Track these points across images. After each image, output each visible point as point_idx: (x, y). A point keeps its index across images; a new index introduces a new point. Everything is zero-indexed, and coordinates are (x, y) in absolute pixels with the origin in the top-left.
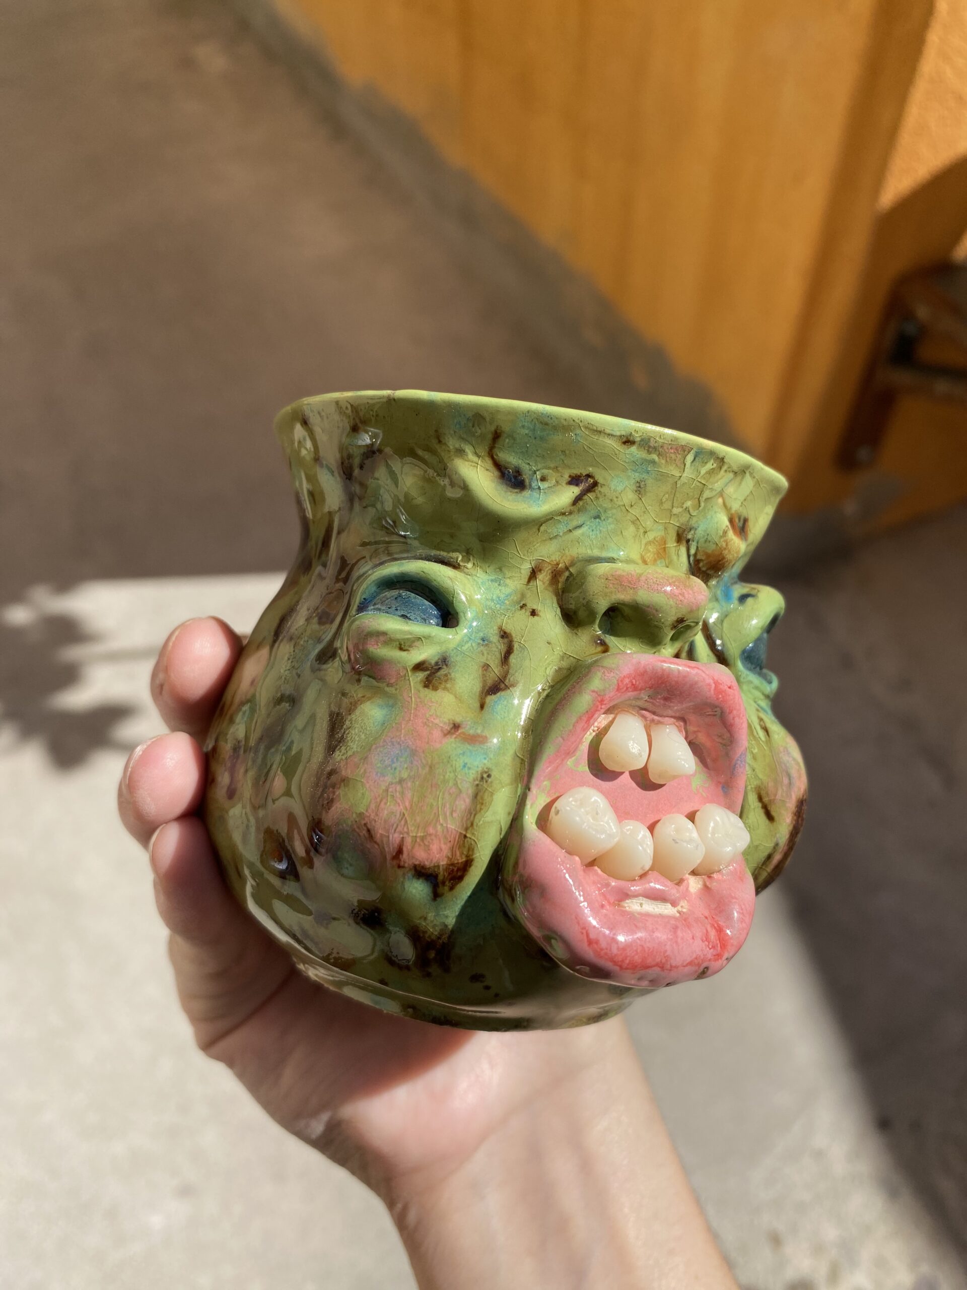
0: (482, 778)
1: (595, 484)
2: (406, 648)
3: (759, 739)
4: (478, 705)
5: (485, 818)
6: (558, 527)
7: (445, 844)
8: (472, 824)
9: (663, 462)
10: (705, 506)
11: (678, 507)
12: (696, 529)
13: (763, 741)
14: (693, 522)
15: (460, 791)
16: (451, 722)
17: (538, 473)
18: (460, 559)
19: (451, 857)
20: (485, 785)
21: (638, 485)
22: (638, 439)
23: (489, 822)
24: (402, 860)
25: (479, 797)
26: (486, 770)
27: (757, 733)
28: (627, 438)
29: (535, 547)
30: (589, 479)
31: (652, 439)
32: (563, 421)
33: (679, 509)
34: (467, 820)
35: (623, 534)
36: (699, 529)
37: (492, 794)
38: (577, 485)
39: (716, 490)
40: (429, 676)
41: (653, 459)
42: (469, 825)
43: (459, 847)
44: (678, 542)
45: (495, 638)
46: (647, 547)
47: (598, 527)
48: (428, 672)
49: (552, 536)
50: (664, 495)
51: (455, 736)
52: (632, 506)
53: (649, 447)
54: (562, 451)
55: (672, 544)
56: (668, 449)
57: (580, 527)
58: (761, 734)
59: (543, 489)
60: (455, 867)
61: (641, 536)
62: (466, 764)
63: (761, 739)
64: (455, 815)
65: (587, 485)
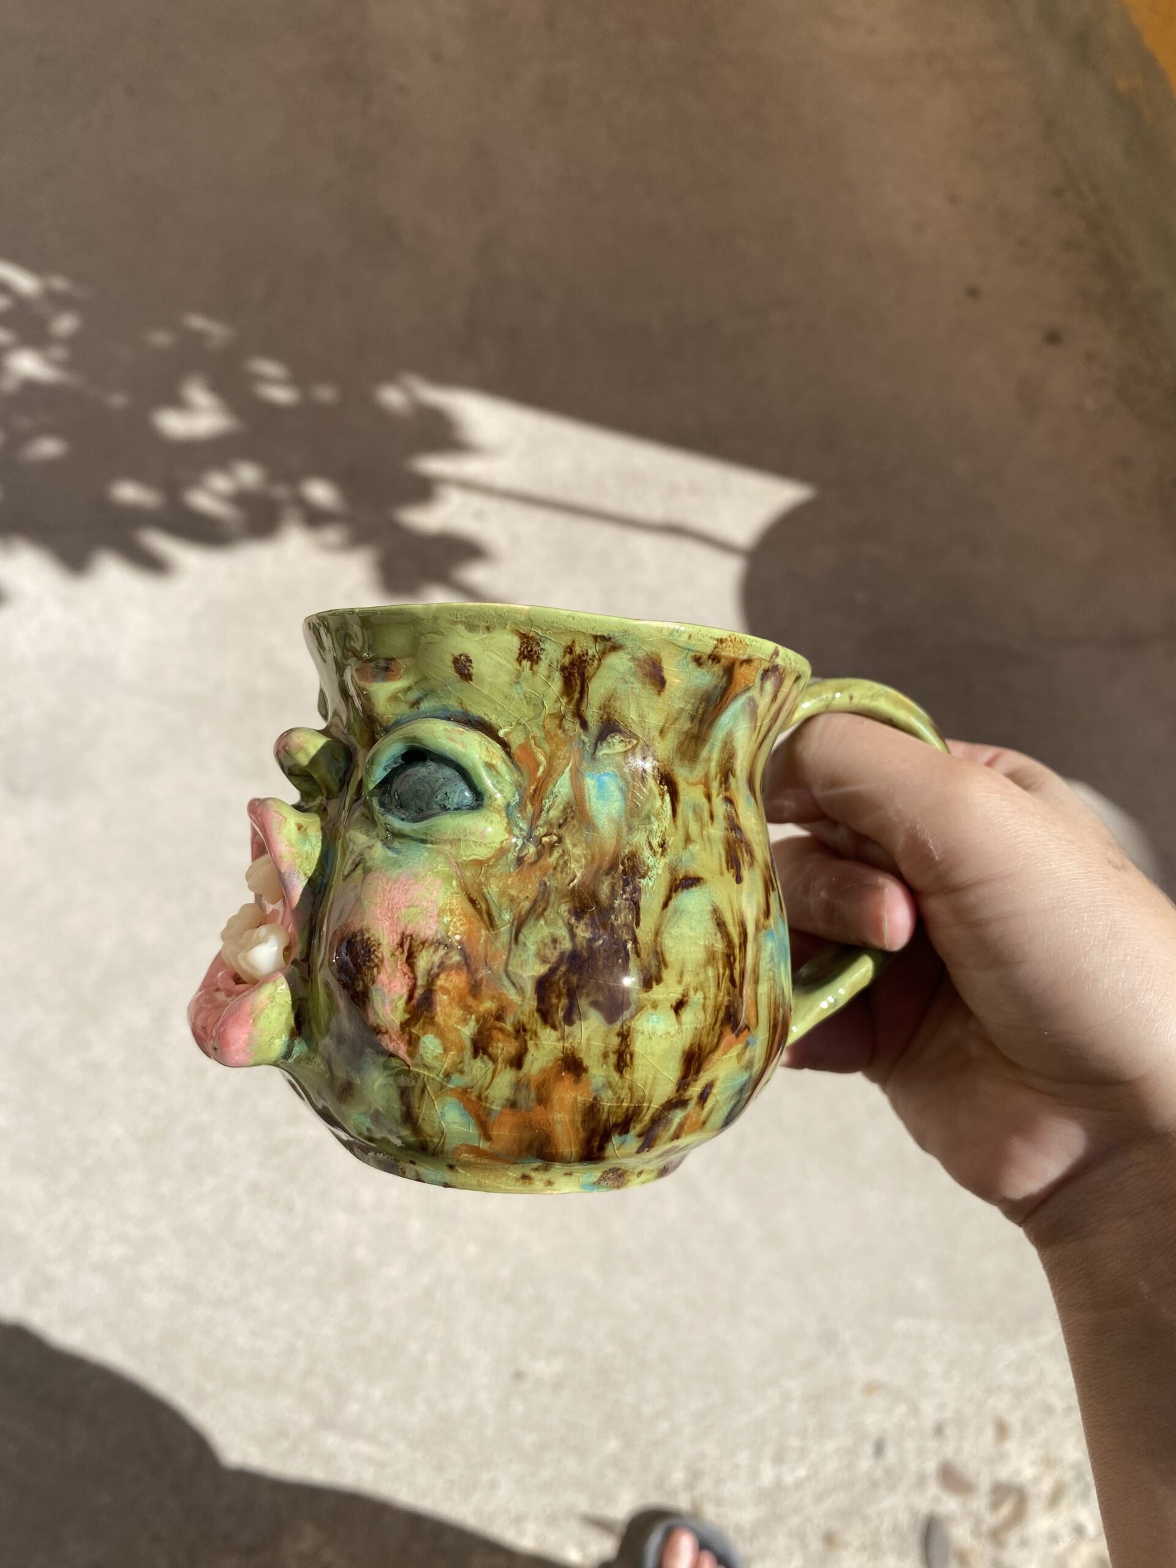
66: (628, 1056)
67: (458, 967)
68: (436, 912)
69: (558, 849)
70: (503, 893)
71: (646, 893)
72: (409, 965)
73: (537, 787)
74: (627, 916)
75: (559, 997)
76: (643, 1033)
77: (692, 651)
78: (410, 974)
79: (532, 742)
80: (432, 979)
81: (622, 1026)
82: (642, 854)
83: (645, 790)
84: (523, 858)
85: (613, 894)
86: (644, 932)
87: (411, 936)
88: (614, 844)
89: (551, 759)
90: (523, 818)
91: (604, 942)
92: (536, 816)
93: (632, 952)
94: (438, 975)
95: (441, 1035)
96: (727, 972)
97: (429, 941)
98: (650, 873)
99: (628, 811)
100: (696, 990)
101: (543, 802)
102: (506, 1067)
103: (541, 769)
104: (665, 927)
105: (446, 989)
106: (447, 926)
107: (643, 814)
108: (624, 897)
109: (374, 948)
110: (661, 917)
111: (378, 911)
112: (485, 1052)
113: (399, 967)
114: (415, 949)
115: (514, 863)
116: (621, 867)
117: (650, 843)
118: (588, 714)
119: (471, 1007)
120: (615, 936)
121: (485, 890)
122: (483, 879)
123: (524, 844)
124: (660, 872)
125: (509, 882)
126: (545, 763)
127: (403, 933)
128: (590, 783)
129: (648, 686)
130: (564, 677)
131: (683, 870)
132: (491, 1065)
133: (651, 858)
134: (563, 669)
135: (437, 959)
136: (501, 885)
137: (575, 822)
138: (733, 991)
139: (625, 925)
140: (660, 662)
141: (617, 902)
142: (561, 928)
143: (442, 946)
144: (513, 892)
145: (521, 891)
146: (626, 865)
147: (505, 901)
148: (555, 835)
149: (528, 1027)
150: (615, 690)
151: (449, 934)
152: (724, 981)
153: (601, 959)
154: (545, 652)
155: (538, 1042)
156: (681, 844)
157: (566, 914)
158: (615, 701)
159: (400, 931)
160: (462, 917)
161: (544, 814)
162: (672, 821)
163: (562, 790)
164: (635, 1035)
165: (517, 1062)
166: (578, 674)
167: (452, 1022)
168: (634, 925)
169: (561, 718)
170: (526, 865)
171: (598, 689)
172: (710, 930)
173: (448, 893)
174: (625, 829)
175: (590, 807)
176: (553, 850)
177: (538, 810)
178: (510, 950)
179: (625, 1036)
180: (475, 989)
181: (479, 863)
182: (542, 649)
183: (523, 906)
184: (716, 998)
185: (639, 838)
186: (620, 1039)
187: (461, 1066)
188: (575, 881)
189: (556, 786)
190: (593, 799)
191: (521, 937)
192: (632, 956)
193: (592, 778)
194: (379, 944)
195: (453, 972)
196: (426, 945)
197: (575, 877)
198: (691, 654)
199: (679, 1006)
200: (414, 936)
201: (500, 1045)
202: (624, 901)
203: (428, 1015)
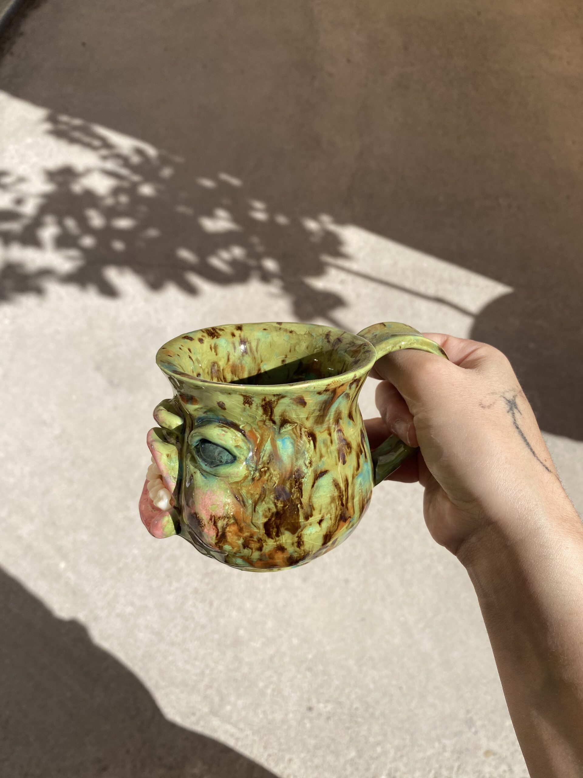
66: (302, 543)
67: (233, 524)
68: (222, 505)
69: (268, 473)
70: (248, 492)
71: (304, 484)
72: (215, 526)
73: (257, 448)
74: (297, 495)
75: (273, 528)
76: (307, 534)
77: (316, 391)
78: (216, 529)
79: (254, 430)
80: (224, 529)
81: (298, 534)
82: (302, 469)
83: (302, 442)
84: (254, 478)
85: (291, 487)
86: (305, 500)
87: (214, 516)
88: (291, 467)
89: (262, 436)
90: (253, 463)
91: (289, 507)
92: (258, 460)
93: (300, 508)
94: (226, 528)
95: (230, 544)
96: (340, 502)
97: (221, 517)
98: (305, 476)
99: (296, 451)
100: (327, 514)
101: (260, 454)
102: (256, 551)
103: (259, 440)
104: (313, 495)
105: (230, 531)
106: (228, 510)
107: (302, 452)
108: (296, 487)
109: (201, 520)
110: (311, 491)
111: (201, 507)
112: (248, 547)
113: (211, 527)
114: (216, 521)
115: (251, 480)
116: (294, 476)
117: (305, 463)
118: (275, 419)
119: (240, 535)
120: (293, 503)
121: (241, 492)
122: (240, 488)
123: (254, 472)
124: (310, 474)
125: (250, 488)
126: (260, 438)
127: (211, 515)
128: (279, 443)
129: (299, 406)
130: (263, 408)
131: (320, 470)
132: (250, 550)
133: (306, 470)
134: (262, 406)
135: (225, 522)
136: (247, 489)
137: (274, 461)
138: (343, 508)
139: (296, 499)
140: (303, 397)
141: (293, 490)
142: (271, 504)
143: (226, 518)
144: (252, 492)
145: (255, 491)
146: (296, 475)
147: (249, 495)
148: (266, 467)
149: (262, 539)
150: (285, 409)
151: (229, 513)
152: (339, 506)
153: (288, 513)
154: (254, 401)
155: (267, 543)
156: (318, 460)
157: (273, 499)
158: (286, 413)
159: (210, 514)
160: (233, 506)
161: (261, 459)
162: (314, 451)
163: (267, 448)
164: (304, 536)
165: (260, 549)
166: (269, 407)
167: (234, 540)
168: (301, 498)
169: (264, 422)
170: (256, 481)
171: (278, 411)
172: (332, 489)
173: (227, 497)
174: (295, 459)
175: (280, 453)
176: (266, 473)
177: (259, 458)
178: (252, 515)
179: (300, 537)
180: (241, 530)
181: (237, 483)
182: (252, 400)
183: (256, 497)
184: (335, 513)
185: (301, 462)
186: (298, 538)
187: (240, 551)
188: (276, 485)
189: (265, 446)
190: (281, 449)
191: (256, 509)
192: (300, 509)
193: (280, 441)
194: (203, 519)
195: (231, 526)
196: (220, 518)
197: (275, 483)
198: (316, 392)
199: (320, 522)
200: (215, 516)
201: (253, 545)
202: (296, 489)
203: (225, 540)
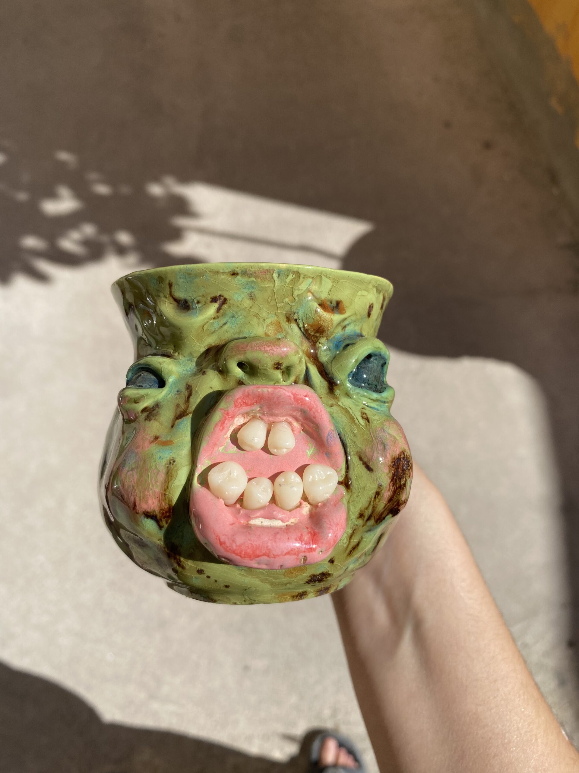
0: (170, 463)
1: (225, 300)
2: (137, 402)
3: (359, 425)
4: (171, 425)
5: (174, 483)
6: (214, 326)
7: (155, 499)
8: (168, 488)
9: (259, 280)
10: (299, 299)
11: (280, 303)
12: (298, 313)
13: (363, 426)
14: (294, 309)
15: (159, 471)
16: (154, 436)
17: (195, 300)
18: (172, 352)
19: (160, 506)
20: (172, 467)
21: (250, 295)
22: (239, 272)
23: (177, 486)
24: (137, 509)
25: (169, 473)
26: (172, 459)
27: (358, 421)
28: (233, 272)
29: (205, 338)
30: (221, 298)
31: (247, 270)
32: (197, 271)
33: (281, 304)
34: (164, 486)
35: (250, 323)
36: (300, 312)
37: (177, 471)
38: (216, 302)
39: (302, 290)
40: (149, 414)
41: (252, 280)
42: (166, 487)
43: (163, 500)
44: (288, 322)
45: (184, 390)
46: (268, 327)
47: (236, 322)
48: (148, 412)
49: (212, 331)
50: (268, 298)
51: (155, 443)
52: (251, 307)
53: (248, 274)
54: (203, 286)
55: (285, 324)
56: (259, 273)
57: (225, 324)
58: (362, 422)
59: (198, 308)
60: (164, 511)
61: (262, 322)
62: (161, 456)
63: (361, 425)
64: (158, 484)
65: (221, 301)
